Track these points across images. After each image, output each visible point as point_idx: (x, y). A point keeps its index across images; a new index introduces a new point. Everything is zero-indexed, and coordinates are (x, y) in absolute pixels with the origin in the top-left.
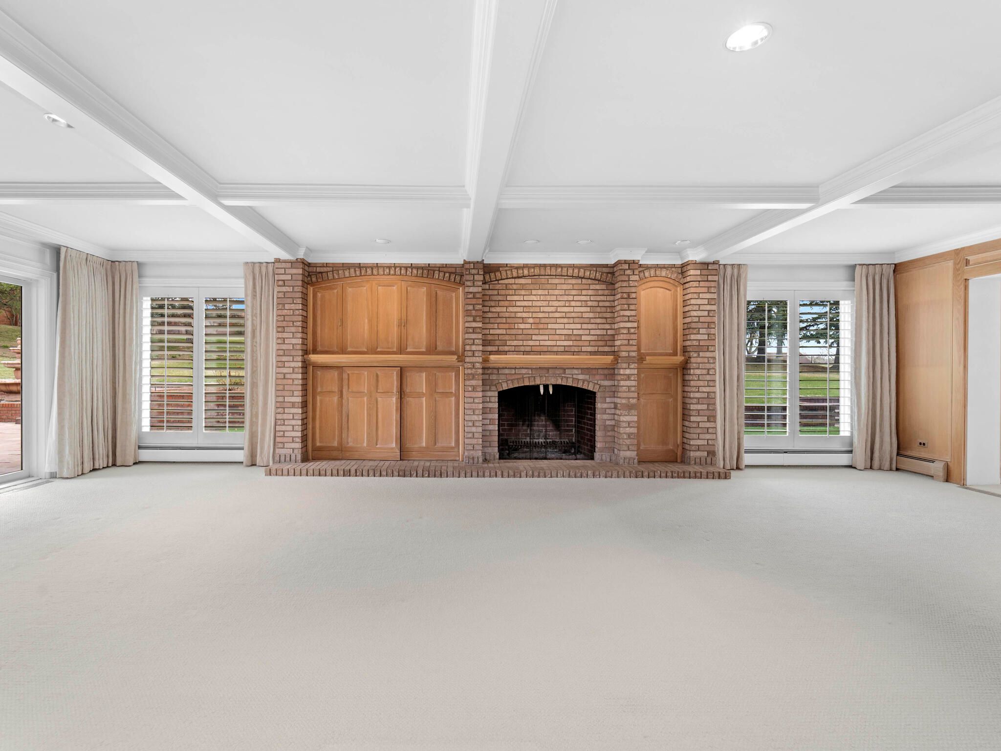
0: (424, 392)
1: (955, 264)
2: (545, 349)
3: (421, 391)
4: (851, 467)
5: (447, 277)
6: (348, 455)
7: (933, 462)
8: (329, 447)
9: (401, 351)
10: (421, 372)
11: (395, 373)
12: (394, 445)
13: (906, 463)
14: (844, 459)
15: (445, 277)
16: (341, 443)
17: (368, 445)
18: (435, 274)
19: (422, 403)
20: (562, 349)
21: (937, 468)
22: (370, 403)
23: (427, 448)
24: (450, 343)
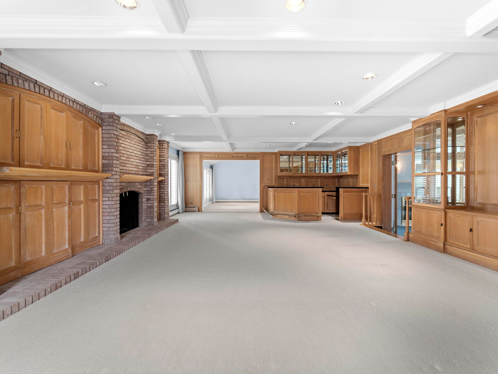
0: (82, 200)
1: (200, 155)
2: (130, 172)
3: (80, 200)
4: (178, 213)
5: (95, 118)
6: (27, 270)
7: (195, 207)
8: (6, 269)
9: (68, 168)
10: (81, 185)
11: (67, 186)
12: (67, 246)
13: (188, 209)
14: (177, 211)
15: (94, 118)
16: (19, 261)
17: (46, 253)
18: (89, 114)
19: (80, 209)
20: (134, 172)
21: (196, 209)
22: (48, 215)
23: (84, 242)
24: (94, 165)
